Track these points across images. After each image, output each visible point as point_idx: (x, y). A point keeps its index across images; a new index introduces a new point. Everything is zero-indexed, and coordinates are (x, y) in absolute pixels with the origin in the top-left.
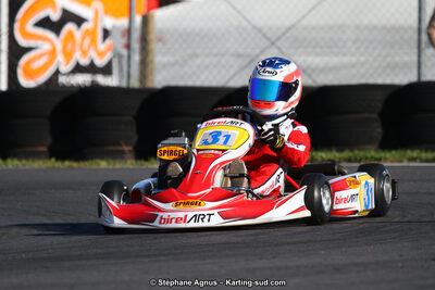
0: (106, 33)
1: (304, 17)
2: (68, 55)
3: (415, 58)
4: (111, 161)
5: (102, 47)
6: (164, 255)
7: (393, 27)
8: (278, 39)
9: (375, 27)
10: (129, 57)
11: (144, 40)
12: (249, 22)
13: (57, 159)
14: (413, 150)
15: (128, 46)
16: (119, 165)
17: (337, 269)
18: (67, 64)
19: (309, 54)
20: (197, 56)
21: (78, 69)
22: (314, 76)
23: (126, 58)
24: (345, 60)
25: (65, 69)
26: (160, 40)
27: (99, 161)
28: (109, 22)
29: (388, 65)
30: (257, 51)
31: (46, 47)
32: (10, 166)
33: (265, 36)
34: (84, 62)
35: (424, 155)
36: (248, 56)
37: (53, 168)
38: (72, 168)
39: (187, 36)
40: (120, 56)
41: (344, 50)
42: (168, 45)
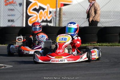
0: (50, 12)
2: (41, 18)
5: (49, 16)
9: (118, 12)
10: (56, 19)
11: (60, 14)
15: (56, 16)
17: (107, 74)
18: (40, 20)
19: (102, 18)
20: (73, 18)
21: (43, 21)
22: (102, 24)
23: (55, 19)
24: (111, 20)
25: (40, 21)
26: (64, 14)
28: (51, 10)
31: (35, 16)
34: (45, 20)
39: (71, 13)
40: (54, 18)
41: (110, 18)
42: (66, 16)
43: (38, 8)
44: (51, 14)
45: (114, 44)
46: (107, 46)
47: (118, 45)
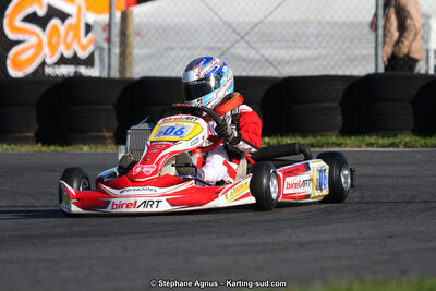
0: (88, 28)
1: (271, 13)
2: (53, 48)
3: (373, 51)
4: (93, 146)
5: (84, 40)
6: (142, 233)
7: (352, 23)
8: (247, 33)
9: (336, 23)
10: (109, 49)
11: (123, 34)
12: (220, 18)
13: (43, 144)
14: (370, 136)
15: (109, 40)
16: (100, 150)
17: (302, 246)
18: (53, 55)
19: (276, 48)
20: (171, 48)
21: (63, 61)
22: (280, 68)
23: (106, 51)
24: (309, 53)
25: (50, 60)
26: (138, 34)
27: (81, 146)
28: (91, 18)
29: (348, 58)
30: (227, 45)
31: (33, 40)
33: (234, 30)
34: (68, 54)
35: (381, 141)
36: (220, 48)
37: (40, 152)
38: (57, 152)
39: (163, 31)
40: (101, 49)
41: (308, 44)
42: (146, 39)
43: (41, 12)
44: (90, 35)
45: (324, 140)
47: (339, 142)
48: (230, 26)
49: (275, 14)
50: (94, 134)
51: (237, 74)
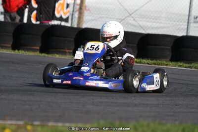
4: (60, 55)
14: (181, 62)
16: (63, 57)
27: (56, 55)
29: (179, 29)
30: (124, 18)
32: (21, 53)
35: (185, 65)
37: (38, 56)
38: (45, 56)
45: (160, 62)
46: (148, 64)
47: (167, 63)
48: (126, 9)
49: (145, 6)
50: (62, 50)
51: (126, 30)
